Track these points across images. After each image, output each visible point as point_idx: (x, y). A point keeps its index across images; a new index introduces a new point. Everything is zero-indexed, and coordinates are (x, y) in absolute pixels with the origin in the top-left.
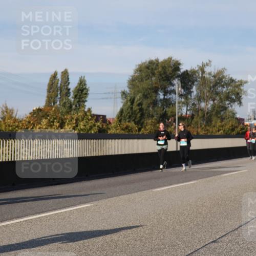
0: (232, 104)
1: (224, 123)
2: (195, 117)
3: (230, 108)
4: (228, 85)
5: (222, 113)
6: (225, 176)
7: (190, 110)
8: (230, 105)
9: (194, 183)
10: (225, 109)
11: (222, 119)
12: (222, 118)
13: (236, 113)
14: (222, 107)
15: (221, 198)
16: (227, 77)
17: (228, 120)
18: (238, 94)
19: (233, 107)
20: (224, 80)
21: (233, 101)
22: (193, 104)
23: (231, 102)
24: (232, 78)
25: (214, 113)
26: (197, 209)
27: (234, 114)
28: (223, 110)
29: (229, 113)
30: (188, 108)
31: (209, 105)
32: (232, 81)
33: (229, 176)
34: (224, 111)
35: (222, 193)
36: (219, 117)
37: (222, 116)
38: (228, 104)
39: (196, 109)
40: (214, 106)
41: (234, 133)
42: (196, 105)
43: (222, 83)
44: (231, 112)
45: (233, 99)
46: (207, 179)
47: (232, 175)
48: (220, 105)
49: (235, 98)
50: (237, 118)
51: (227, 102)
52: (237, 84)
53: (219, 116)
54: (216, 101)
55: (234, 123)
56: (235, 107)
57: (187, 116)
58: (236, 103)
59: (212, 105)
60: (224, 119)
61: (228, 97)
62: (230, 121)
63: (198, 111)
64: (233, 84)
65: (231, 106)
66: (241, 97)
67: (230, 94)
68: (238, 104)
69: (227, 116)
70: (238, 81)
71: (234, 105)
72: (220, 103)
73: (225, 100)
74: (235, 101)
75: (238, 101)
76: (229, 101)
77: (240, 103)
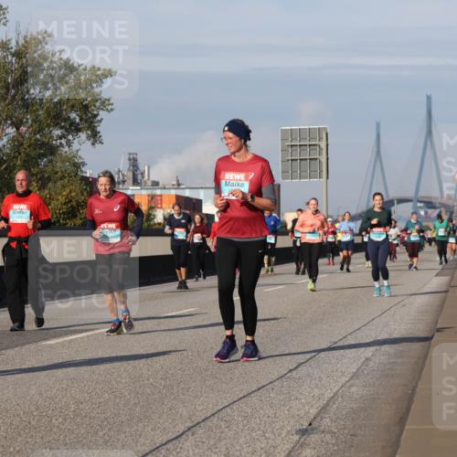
0: (70, 137)
1: (47, 191)
3: (66, 149)
5: (43, 162)
6: (51, 346)
8: (63, 141)
10: (52, 150)
11: (44, 182)
12: (42, 179)
13: (84, 164)
14: (43, 145)
15: (37, 409)
17: (59, 184)
18: (86, 107)
19: (75, 146)
21: (74, 128)
23: (68, 131)
24: (68, 61)
27: (77, 166)
28: (44, 155)
31: (5, 139)
32: (70, 68)
33: (63, 344)
34: (50, 158)
35: (41, 394)
37: (42, 172)
38: (61, 138)
40: (17, 143)
44: (69, 160)
45: (73, 123)
47: (72, 340)
48: (38, 140)
49: (78, 120)
50: (85, 179)
51: (57, 132)
53: (34, 170)
54: (23, 129)
55: (75, 191)
56: (80, 146)
58: (83, 136)
59: (13, 139)
60: (49, 179)
61: (57, 118)
62: (64, 187)
65: (69, 144)
66: (96, 116)
67: (65, 107)
68: (88, 138)
69: (57, 173)
70: (85, 69)
71: (76, 141)
72: (35, 134)
73: (48, 126)
74: (78, 130)
75: (88, 128)
76: (62, 128)
77: (95, 136)
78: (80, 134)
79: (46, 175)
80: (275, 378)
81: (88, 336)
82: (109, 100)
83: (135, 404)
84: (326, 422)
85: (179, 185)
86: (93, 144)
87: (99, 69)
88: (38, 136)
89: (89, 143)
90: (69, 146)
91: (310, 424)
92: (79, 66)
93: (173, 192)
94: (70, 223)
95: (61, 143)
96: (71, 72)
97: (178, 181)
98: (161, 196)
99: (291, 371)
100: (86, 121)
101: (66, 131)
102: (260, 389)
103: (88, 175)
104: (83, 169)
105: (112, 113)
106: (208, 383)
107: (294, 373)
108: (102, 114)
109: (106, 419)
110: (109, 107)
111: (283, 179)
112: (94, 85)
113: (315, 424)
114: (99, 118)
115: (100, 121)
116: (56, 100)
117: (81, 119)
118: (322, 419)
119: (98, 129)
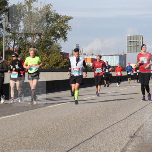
0: (57, 39)
1: (49, 57)
2: (22, 51)
3: (56, 43)
4: (53, 20)
5: (48, 47)
7: (17, 44)
8: (55, 40)
9: (20, 115)
10: (51, 43)
11: (48, 54)
13: (61, 48)
14: (48, 42)
15: (44, 129)
16: (53, 13)
17: (53, 54)
18: (63, 29)
19: (59, 42)
20: (50, 15)
21: (58, 36)
22: (20, 39)
23: (57, 37)
24: (57, 13)
25: (40, 48)
26: (21, 141)
27: (59, 49)
28: (48, 45)
29: (55, 47)
30: (16, 42)
31: (36, 40)
32: (58, 16)
34: (50, 46)
35: (45, 124)
36: (45, 52)
37: (48, 50)
38: (54, 39)
39: (24, 43)
40: (40, 41)
41: (59, 67)
42: (23, 39)
43: (48, 19)
44: (56, 47)
45: (58, 34)
46: (32, 111)
47: (56, 106)
48: (47, 40)
49: (60, 33)
50: (61, 53)
51: (53, 37)
52: (62, 19)
53: (45, 50)
54: (42, 36)
55: (58, 57)
56: (60, 42)
57: (15, 50)
58: (61, 38)
59: (38, 40)
60: (50, 53)
61: (53, 33)
62: (55, 56)
63: (25, 46)
64: (58, 20)
65: (57, 41)
66: (66, 32)
67: (56, 29)
68: (63, 39)
69: (52, 51)
70: (63, 17)
71: (59, 40)
72: (46, 38)
73: (50, 35)
74: (60, 37)
75: (63, 36)
76: (54, 36)
77: (65, 39)
78: (60, 38)
79: (49, 52)
80: (123, 119)
81: (61, 105)
82: (70, 27)
83: (76, 127)
84: (140, 133)
85: (93, 55)
86: (65, 41)
87: (67, 17)
88: (47, 39)
89: (63, 41)
90: (57, 42)
91: (134, 134)
92: (61, 15)
93: (91, 57)
94: (57, 68)
95: (54, 41)
96: (58, 18)
97: (92, 53)
98: (86, 58)
99: (128, 116)
100: (62, 34)
101: (56, 37)
102: (118, 122)
103: (63, 52)
104: (61, 50)
105: (71, 31)
106: (100, 121)
107: (129, 117)
108: (68, 31)
109: (67, 132)
110: (70, 29)
111: (127, 52)
112: (65, 22)
113: (136, 134)
114: (66, 33)
115: (67, 34)
116: (53, 27)
117: (61, 33)
118: (138, 133)
119: (66, 36)
